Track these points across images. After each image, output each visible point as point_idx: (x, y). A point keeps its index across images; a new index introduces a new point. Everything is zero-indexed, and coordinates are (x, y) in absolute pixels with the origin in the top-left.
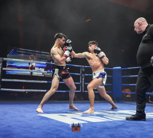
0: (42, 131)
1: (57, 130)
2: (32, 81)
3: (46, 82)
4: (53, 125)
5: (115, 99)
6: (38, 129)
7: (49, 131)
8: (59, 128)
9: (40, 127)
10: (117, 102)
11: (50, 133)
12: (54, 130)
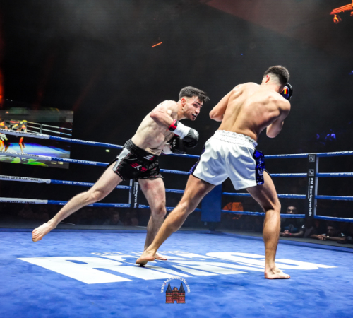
0: (18, 301)
1: (56, 299)
2: (16, 178)
3: (49, 181)
4: (48, 285)
5: (206, 224)
6: (8, 295)
7: (33, 302)
8: (62, 295)
9: (17, 290)
10: (210, 232)
11: (34, 308)
12: (47, 298)
